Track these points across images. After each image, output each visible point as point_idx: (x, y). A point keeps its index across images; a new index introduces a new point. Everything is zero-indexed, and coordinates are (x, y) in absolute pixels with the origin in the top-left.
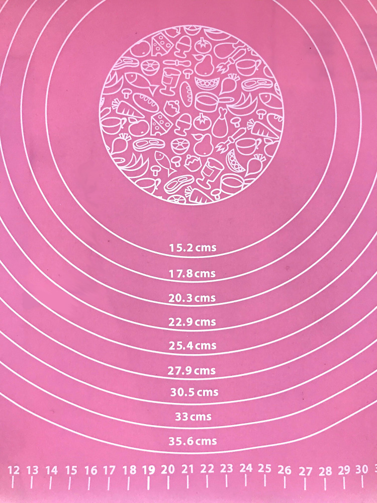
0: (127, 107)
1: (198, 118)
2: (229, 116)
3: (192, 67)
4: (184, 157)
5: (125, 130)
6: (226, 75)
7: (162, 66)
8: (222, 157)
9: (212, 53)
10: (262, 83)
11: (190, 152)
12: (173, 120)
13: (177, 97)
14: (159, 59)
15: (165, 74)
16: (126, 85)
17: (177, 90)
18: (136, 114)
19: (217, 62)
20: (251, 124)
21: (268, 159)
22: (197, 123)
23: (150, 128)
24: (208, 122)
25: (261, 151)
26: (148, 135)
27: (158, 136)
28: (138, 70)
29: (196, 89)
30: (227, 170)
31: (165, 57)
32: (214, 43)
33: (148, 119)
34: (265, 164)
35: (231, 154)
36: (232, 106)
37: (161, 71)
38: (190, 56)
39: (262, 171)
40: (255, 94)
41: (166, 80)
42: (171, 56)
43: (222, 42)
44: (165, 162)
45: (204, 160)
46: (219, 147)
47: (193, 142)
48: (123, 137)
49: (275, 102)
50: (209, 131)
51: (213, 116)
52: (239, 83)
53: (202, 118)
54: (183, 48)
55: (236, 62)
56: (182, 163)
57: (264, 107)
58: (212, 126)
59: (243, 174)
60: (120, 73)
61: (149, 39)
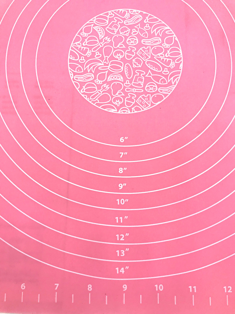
0: (165, 63)
1: (121, 57)
2: (102, 58)
3: (125, 87)
4: (130, 34)
5: (166, 50)
6: (104, 83)
7: (144, 88)
8: (107, 34)
9: (112, 97)
10: (81, 78)
11: (126, 37)
12: (136, 56)
13: (134, 69)
14: (146, 93)
15: (142, 83)
16: (166, 76)
17: (135, 73)
18: (160, 59)
19: (109, 91)
20: (89, 53)
21: (79, 34)
22: (122, 54)
23: (151, 51)
24: (115, 54)
25: (84, 39)
26: (152, 47)
27: (146, 46)
28: (159, 86)
29: (123, 74)
30: (104, 27)
31: (142, 94)
32: (111, 103)
33: (152, 56)
34: (81, 31)
35: (101, 37)
36: (100, 64)
37: (145, 85)
38: (126, 94)
39: (83, 27)
40: (86, 72)
41: (141, 80)
42: (138, 94)
43: (106, 103)
44: (142, 31)
45: (118, 33)
46: (109, 40)
47: (125, 43)
48: (168, 46)
49: (73, 67)
50: (115, 49)
51: (112, 58)
52: (95, 78)
53: (119, 57)
54: (131, 99)
55: (97, 91)
56: (131, 31)
57: (80, 64)
58: (113, 52)
59: (95, 25)
60: (170, 84)
61: (152, 105)
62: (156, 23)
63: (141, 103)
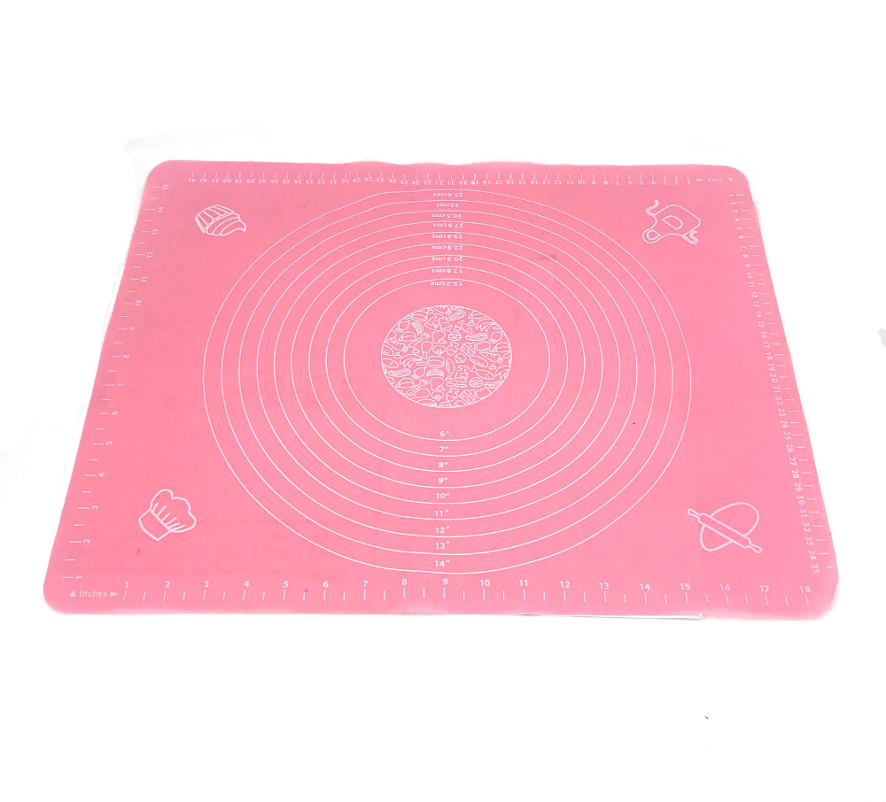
0: (492, 358)
1: (442, 352)
2: (420, 354)
3: (446, 382)
4: (452, 330)
5: (493, 345)
6: (422, 378)
7: (467, 383)
8: (426, 330)
9: (431, 392)
10: (395, 374)
11: (448, 333)
12: (459, 351)
13: (457, 365)
14: (469, 388)
15: (466, 378)
16: (493, 372)
17: (457, 369)
18: (485, 354)
19: (428, 386)
20: (405, 349)
21: (394, 329)
22: (443, 350)
23: (476, 346)
24: (435, 350)
25: (399, 334)
26: (477, 342)
27: (470, 342)
28: (484, 381)
29: (443, 369)
30: (423, 323)
31: (466, 388)
32: (430, 397)
33: (477, 352)
34: (397, 327)
35: (419, 333)
36: (417, 360)
37: (468, 381)
38: (448, 389)
39: (399, 323)
40: (402, 367)
41: (465, 375)
42: (461, 390)
43: (423, 398)
44: (465, 327)
45: (439, 328)
46: (428, 336)
47: (446, 339)
48: (495, 341)
49: (387, 362)
50: (434, 345)
51: (431, 353)
52: (412, 373)
53: (440, 353)
54: (453, 394)
55: (414, 386)
56: (453, 327)
57: (395, 360)
58: (432, 348)
59: (412, 321)
60: (498, 379)
61: (477, 399)
62: (482, 319)
63: (465, 398)
